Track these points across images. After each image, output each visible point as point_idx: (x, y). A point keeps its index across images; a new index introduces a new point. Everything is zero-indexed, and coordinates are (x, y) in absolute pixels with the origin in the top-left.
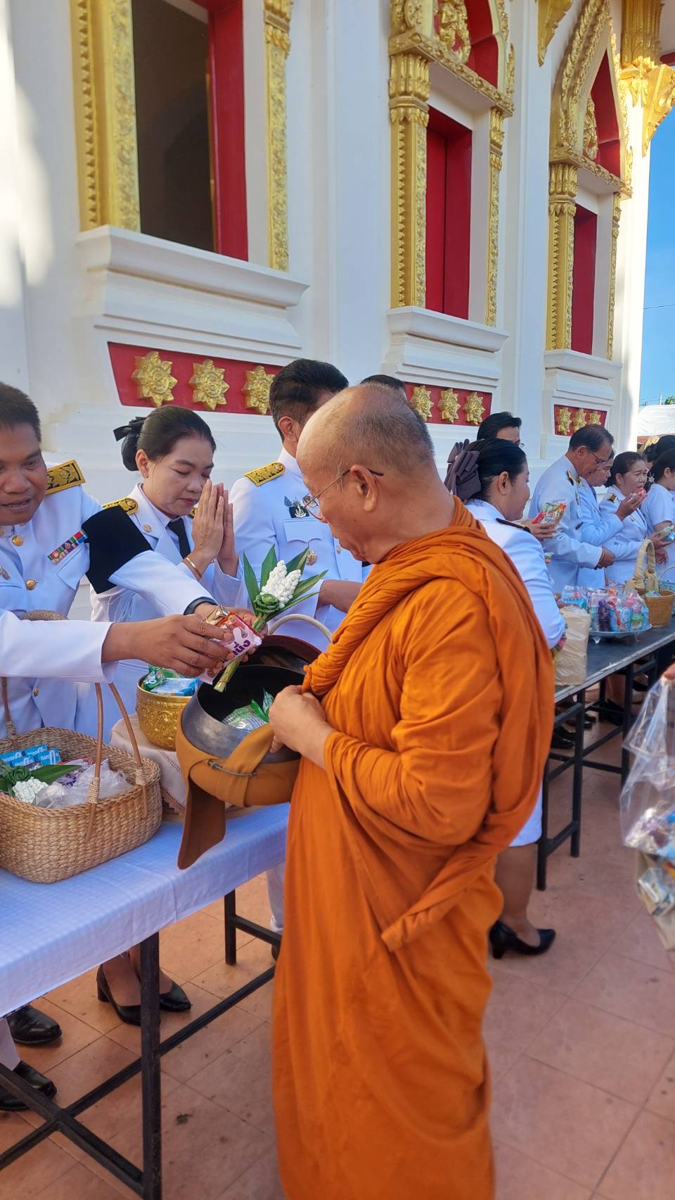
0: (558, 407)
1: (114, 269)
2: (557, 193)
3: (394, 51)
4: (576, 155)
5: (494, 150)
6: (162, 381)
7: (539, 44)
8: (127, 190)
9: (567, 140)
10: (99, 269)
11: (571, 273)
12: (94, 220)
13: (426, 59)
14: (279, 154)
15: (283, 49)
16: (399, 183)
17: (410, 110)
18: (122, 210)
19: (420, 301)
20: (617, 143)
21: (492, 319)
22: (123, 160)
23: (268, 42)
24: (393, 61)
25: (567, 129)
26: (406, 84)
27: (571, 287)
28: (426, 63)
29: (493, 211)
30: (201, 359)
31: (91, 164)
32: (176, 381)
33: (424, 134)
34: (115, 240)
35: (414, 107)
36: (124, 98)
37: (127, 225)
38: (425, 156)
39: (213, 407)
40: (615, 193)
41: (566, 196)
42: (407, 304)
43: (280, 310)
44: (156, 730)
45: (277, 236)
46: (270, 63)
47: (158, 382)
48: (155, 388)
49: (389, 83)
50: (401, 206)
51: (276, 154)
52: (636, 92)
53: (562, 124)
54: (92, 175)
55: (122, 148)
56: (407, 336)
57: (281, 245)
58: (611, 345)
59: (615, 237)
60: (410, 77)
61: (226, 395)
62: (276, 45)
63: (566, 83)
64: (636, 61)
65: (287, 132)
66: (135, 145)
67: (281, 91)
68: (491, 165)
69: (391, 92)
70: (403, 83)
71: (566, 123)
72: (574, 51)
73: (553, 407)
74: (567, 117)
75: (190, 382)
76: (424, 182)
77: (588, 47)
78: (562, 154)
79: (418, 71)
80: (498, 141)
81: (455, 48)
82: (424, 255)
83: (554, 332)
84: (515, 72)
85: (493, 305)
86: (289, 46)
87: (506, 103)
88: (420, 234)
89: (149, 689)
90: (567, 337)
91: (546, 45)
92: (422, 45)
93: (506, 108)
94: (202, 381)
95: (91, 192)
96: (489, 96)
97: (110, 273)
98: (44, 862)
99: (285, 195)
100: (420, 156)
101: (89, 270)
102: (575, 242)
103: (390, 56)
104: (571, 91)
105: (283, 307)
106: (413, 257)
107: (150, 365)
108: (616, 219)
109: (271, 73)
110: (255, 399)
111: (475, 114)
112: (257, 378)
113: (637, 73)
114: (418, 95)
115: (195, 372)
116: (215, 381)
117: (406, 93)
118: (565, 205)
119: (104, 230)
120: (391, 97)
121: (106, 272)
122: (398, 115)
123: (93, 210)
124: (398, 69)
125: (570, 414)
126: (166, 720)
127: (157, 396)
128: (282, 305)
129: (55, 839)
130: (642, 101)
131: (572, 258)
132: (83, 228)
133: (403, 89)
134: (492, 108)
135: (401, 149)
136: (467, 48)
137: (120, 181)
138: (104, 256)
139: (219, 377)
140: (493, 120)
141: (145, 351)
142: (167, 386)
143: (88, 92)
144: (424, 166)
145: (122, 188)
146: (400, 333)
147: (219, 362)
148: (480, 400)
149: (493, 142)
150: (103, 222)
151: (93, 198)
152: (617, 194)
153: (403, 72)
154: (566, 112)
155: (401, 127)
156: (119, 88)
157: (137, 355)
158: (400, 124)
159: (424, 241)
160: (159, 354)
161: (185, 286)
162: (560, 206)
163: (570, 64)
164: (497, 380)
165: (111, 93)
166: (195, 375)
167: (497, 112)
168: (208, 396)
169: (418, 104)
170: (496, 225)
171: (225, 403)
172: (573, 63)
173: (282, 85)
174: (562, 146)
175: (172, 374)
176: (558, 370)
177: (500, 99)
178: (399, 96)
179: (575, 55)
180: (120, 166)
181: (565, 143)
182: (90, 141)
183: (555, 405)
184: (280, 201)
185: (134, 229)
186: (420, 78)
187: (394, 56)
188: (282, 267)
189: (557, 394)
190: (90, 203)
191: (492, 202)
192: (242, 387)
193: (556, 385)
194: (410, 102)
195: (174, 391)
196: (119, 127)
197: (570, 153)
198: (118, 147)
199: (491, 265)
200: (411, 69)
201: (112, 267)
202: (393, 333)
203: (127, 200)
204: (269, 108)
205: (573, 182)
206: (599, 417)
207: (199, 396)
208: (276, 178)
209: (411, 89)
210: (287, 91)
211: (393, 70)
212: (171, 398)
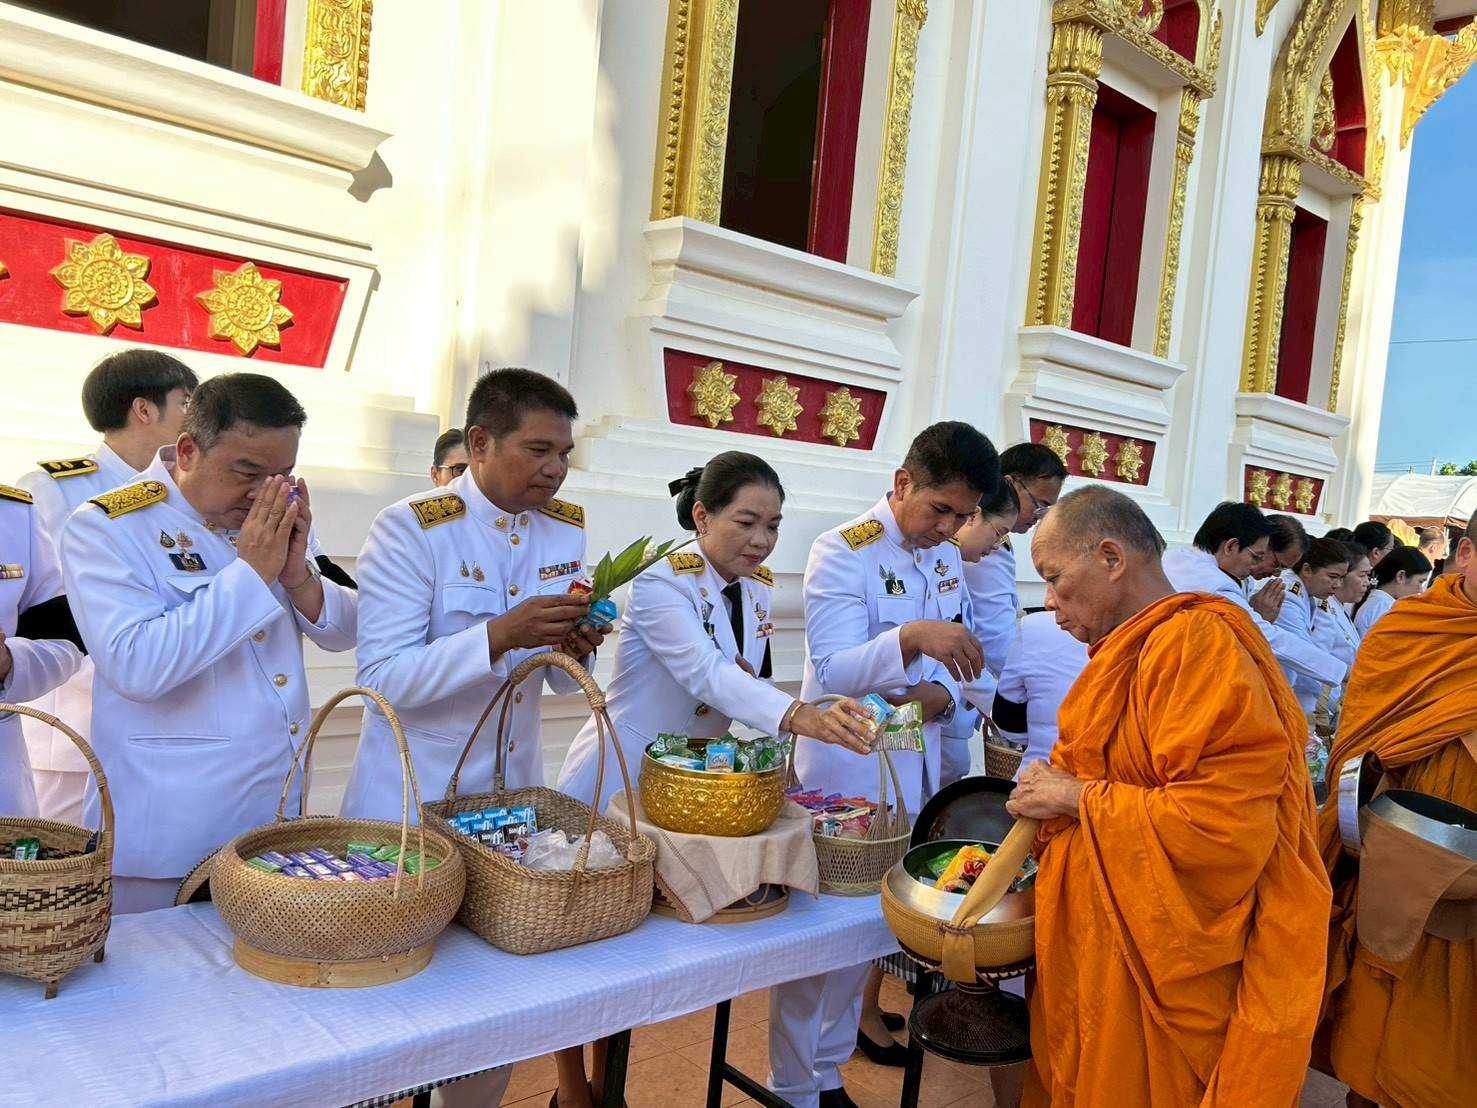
0: (1250, 468)
1: (683, 265)
2: (1269, 193)
3: (1059, 18)
4: (1300, 146)
5: (1183, 139)
6: (723, 398)
7: (1259, 10)
8: (710, 176)
9: (1288, 126)
10: (667, 263)
11: (1282, 296)
12: (667, 209)
13: (1100, 30)
14: (898, 139)
15: (918, 18)
16: (1051, 174)
17: (1073, 89)
18: (701, 199)
19: (1064, 318)
20: (1363, 131)
21: (1164, 348)
22: (709, 142)
23: (900, 11)
24: (1058, 30)
25: (1290, 113)
26: (1071, 58)
27: (1281, 313)
28: (1100, 34)
29: (1175, 213)
30: (773, 374)
31: (673, 146)
32: (739, 398)
33: (1090, 118)
34: (688, 233)
35: (1078, 85)
36: (720, 74)
37: (705, 216)
38: (1088, 144)
39: (780, 433)
40: (1355, 195)
41: (1283, 197)
42: (1047, 322)
43: (879, 322)
44: (658, 805)
45: (885, 234)
46: (900, 35)
47: (717, 399)
48: (713, 405)
49: (1049, 56)
50: (1050, 203)
51: (894, 139)
52: (1396, 68)
53: (1283, 107)
54: (672, 158)
55: (711, 130)
56: (1042, 362)
57: (888, 244)
58: (1335, 392)
59: (1351, 251)
60: (1077, 50)
61: (798, 419)
62: (909, 15)
63: (1293, 56)
64: (1397, 30)
65: (911, 114)
66: (726, 126)
67: (909, 67)
68: (1178, 157)
69: (1052, 66)
70: (1067, 56)
71: (1289, 107)
72: (1308, 17)
73: (1243, 468)
74: (1290, 99)
75: (756, 401)
76: (1083, 175)
77: (1328, 13)
78: (1280, 145)
79: (1089, 44)
80: (1189, 127)
81: (1143, 14)
82: (1075, 263)
83: (1253, 369)
84: (1222, 45)
85: (1166, 330)
86: (925, 15)
87: (1204, 81)
88: (1072, 238)
89: (656, 757)
90: (1270, 379)
91: (1268, 10)
92: (1096, 13)
93: (1205, 87)
94: (770, 400)
95: (668, 177)
96: (1182, 72)
97: (678, 269)
98: (519, 928)
99: (900, 187)
100: (1081, 145)
101: (653, 264)
102: (1291, 256)
103: (1054, 24)
104: (1300, 67)
105: (882, 318)
106: (1060, 265)
107: (711, 378)
108: (1354, 229)
109: (899, 47)
110: (833, 427)
111: (1162, 93)
112: (840, 401)
113: (1399, 44)
114: (1086, 72)
115: (763, 389)
116: (786, 401)
117: (1069, 69)
118: (1280, 209)
119: (678, 222)
120: (1050, 72)
121: (673, 268)
122: (1058, 94)
123: (669, 197)
124: (1063, 41)
125: (1267, 479)
126: (670, 794)
127: (714, 415)
128: (880, 314)
129: (534, 904)
130: (1404, 80)
131: (1284, 276)
132: (654, 217)
133: (1066, 64)
134: (1185, 88)
135: (1057, 134)
136: (1159, 15)
137: (703, 166)
138: (674, 250)
139: (792, 398)
140: (1185, 102)
141: (707, 361)
142: (727, 404)
143: (680, 66)
144: (1086, 156)
145: (705, 175)
146: (1034, 358)
147: (793, 379)
148: (1138, 450)
149: (1182, 128)
150: (677, 213)
151: (670, 184)
152: (1357, 196)
153: (1068, 45)
154: (1290, 92)
155: (1060, 109)
156: (716, 63)
157: (697, 365)
158: (1059, 104)
159: (1077, 246)
160: (723, 367)
161: (763, 288)
162: (1272, 210)
163: (1300, 33)
164: (1163, 426)
165: (706, 68)
166: (763, 393)
167: (1191, 92)
168: (775, 419)
169: (1085, 83)
170: (1177, 230)
171: (795, 429)
172: (1305, 31)
173: (912, 60)
174: (1282, 134)
175: (735, 390)
176: (1254, 419)
177: (1196, 77)
178: (1059, 72)
179: (1309, 22)
180: (706, 149)
181: (1286, 131)
182: (675, 120)
183: (1247, 465)
184: (894, 194)
185: (713, 221)
186: (1089, 52)
187: (1059, 24)
188: (886, 271)
189: (1249, 450)
190: (666, 189)
191: (1174, 202)
192: (819, 411)
193: (1250, 439)
194: (1074, 80)
195: (735, 410)
196: (711, 105)
197: (1292, 144)
198: (707, 128)
199: (1167, 279)
200: (1080, 40)
201: (681, 263)
202: (1024, 357)
203: (710, 187)
204: (892, 86)
205: (1293, 180)
206: (1311, 486)
207: (765, 418)
208: (892, 166)
209: (1076, 64)
210: (917, 67)
211: (1056, 41)
212: (730, 418)
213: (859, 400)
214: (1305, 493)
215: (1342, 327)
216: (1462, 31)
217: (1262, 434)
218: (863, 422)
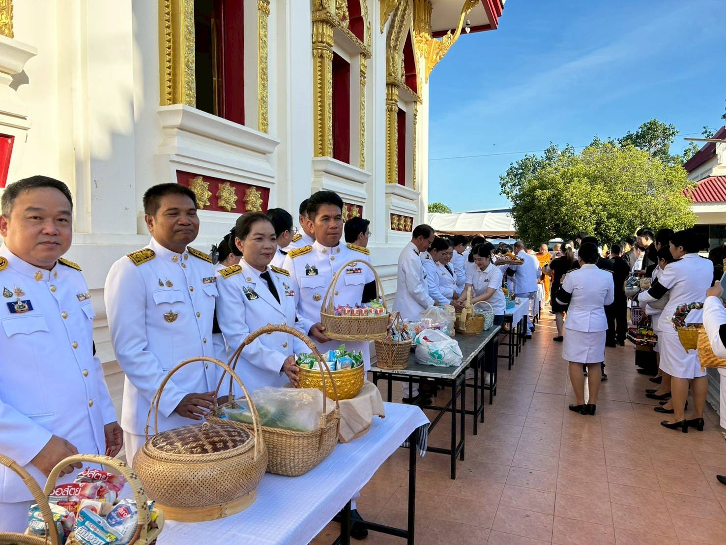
0: (392, 215)
1: (181, 128)
2: (389, 99)
3: (315, 19)
4: (398, 81)
5: (362, 75)
6: (204, 194)
7: (381, 23)
8: (190, 84)
9: (393, 72)
10: (172, 127)
11: (397, 142)
12: (169, 100)
13: (332, 25)
14: (264, 70)
15: (267, 13)
16: (318, 89)
17: (324, 51)
18: (187, 95)
19: (330, 154)
20: (415, 76)
21: (363, 165)
22: (187, 66)
23: (259, 9)
24: (315, 24)
25: (393, 67)
26: (322, 38)
27: (397, 150)
28: (332, 27)
29: (362, 107)
30: (223, 181)
31: (169, 68)
32: (211, 194)
33: (331, 64)
34: (185, 112)
35: (326, 50)
36: (190, 33)
37: (190, 104)
38: (332, 76)
39: (230, 209)
40: (414, 102)
41: (393, 102)
42: (323, 155)
43: (263, 155)
45: (263, 114)
46: (261, 21)
47: (202, 195)
48: (200, 198)
49: (312, 36)
50: (319, 101)
51: (263, 69)
52: (422, 50)
53: (391, 64)
54: (169, 74)
55: (188, 61)
56: (324, 173)
57: (265, 119)
58: (415, 182)
59: (415, 125)
60: (324, 34)
61: (236, 202)
62: (263, 11)
63: (392, 43)
64: (421, 35)
65: (268, 58)
66: (194, 59)
67: (266, 36)
68: (361, 83)
69: (314, 40)
70: (321, 36)
71: (393, 64)
72: (395, 27)
73: (390, 215)
74: (393, 61)
75: (217, 194)
76: (331, 90)
77: (402, 26)
78: (392, 80)
79: (328, 31)
80: (364, 71)
81: (342, 20)
82: (331, 129)
83: (389, 174)
84: (371, 36)
85: (363, 158)
86: (269, 12)
87: (368, 51)
88: (330, 118)
90: (396, 177)
91: (384, 24)
92: (331, 18)
93: (368, 54)
94: (224, 195)
95: (168, 83)
96: (360, 47)
97: (178, 130)
99: (267, 92)
100: (329, 76)
101: (164, 127)
102: (398, 126)
103: (313, 22)
104: (395, 47)
105: (264, 154)
106: (327, 130)
107: (198, 184)
108: (415, 115)
109: (261, 27)
110: (251, 206)
111: (351, 55)
112: (252, 193)
113: (422, 41)
114: (328, 44)
115: (219, 189)
116: (231, 194)
117: (322, 42)
118: (393, 106)
119: (177, 107)
120: (313, 43)
121: (176, 130)
122: (318, 53)
123: (169, 94)
124: (317, 29)
125: (397, 218)
127: (201, 202)
128: (263, 152)
130: (425, 56)
131: (397, 135)
132: (162, 104)
133: (320, 39)
134: (361, 53)
135: (319, 71)
136: (348, 21)
137: (186, 79)
138: (178, 121)
139: (232, 192)
140: (362, 60)
141: (195, 176)
142: (206, 197)
143: (168, 27)
144: (331, 81)
145: (187, 83)
146: (319, 171)
147: (233, 183)
148: (357, 209)
149: (361, 71)
150: (175, 102)
151: (169, 87)
152: (415, 102)
153: (320, 31)
154: (393, 58)
155: (319, 60)
156: (187, 26)
157: (190, 178)
158: (319, 57)
159: (331, 122)
160: (203, 178)
161: (216, 140)
162: (390, 107)
163: (393, 34)
164: (365, 199)
165: (182, 29)
166: (219, 191)
167: (363, 56)
168: (227, 203)
169: (328, 48)
170: (363, 115)
171: (235, 207)
172: (395, 33)
173: (266, 33)
174: (391, 75)
175: (209, 190)
176: (392, 194)
177: (365, 49)
178: (317, 43)
179: (395, 30)
180: (187, 70)
181: (393, 74)
182: (169, 54)
183: (391, 214)
184: (265, 95)
185: (193, 106)
186: (329, 35)
187: (314, 22)
188: (265, 131)
189: (392, 207)
190: (168, 90)
191: (361, 103)
192: (243, 198)
193: (391, 203)
194: (324, 47)
195: (210, 199)
196: (187, 49)
197: (396, 80)
198: (186, 60)
199: (362, 136)
200: (325, 29)
201: (181, 127)
202: (315, 171)
203: (190, 90)
204: (259, 45)
205: (396, 94)
206: (410, 220)
207: (222, 203)
208: (263, 82)
209: (324, 40)
210: (268, 36)
211: (314, 29)
212: (208, 204)
213: (260, 192)
214: (408, 224)
215: (415, 155)
216: (444, 37)
217: (395, 200)
218: (263, 203)
